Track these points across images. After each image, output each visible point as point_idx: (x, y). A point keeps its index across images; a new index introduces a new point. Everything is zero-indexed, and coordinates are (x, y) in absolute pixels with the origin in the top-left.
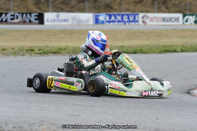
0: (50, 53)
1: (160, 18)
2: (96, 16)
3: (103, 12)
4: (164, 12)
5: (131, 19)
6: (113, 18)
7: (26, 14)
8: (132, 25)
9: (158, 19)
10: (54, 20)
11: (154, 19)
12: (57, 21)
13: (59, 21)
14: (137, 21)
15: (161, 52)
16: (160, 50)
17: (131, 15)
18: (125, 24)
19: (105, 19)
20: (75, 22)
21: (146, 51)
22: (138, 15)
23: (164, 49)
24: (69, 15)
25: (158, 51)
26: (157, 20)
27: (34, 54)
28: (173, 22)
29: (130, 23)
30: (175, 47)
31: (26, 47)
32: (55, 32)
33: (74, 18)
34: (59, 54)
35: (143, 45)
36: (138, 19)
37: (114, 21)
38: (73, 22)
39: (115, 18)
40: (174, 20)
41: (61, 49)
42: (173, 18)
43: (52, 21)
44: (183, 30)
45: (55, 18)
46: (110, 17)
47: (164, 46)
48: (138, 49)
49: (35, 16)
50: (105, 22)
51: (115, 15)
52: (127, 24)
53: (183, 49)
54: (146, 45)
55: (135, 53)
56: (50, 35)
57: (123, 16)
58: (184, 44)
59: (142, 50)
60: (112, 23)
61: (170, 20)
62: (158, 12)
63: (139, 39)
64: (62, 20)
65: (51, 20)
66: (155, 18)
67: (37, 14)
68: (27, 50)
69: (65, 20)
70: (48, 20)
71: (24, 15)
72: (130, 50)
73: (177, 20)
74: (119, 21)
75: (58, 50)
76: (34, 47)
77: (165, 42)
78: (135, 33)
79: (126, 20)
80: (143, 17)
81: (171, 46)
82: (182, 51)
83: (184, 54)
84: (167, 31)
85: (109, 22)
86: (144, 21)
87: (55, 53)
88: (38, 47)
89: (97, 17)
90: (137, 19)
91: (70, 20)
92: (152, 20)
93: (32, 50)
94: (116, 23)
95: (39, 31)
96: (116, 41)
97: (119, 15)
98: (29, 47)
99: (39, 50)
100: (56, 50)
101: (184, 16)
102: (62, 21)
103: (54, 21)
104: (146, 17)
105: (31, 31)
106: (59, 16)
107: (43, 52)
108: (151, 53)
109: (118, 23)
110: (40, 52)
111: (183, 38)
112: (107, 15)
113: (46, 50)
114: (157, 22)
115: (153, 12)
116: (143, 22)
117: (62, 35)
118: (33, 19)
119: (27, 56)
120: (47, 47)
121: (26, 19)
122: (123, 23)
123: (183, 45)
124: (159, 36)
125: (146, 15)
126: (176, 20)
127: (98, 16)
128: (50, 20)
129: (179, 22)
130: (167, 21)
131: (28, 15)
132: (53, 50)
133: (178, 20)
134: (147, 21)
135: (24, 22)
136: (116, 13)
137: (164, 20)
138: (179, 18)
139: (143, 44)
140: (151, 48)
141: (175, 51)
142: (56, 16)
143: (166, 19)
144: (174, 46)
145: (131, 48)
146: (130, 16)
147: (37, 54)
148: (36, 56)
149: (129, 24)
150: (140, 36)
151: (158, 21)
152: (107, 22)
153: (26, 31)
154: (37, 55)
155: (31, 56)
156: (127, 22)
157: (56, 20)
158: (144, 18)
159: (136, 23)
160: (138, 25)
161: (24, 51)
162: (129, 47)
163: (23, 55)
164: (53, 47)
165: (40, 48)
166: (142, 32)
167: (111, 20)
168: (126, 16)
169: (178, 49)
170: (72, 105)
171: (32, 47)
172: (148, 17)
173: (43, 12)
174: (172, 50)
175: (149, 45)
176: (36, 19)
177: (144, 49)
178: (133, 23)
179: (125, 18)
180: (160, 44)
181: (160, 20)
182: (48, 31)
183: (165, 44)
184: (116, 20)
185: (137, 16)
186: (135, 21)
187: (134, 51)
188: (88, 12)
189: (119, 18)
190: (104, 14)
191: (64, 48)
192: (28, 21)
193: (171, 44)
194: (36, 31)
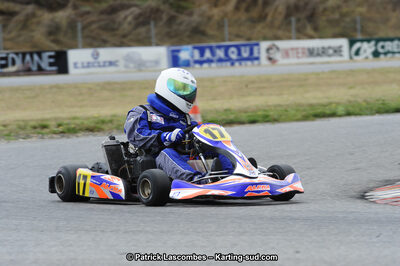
0: (81, 130)
1: (303, 49)
2: (173, 51)
3: (188, 43)
4: (311, 37)
5: (245, 54)
6: (208, 54)
7: (31, 54)
8: (246, 65)
9: (300, 51)
10: (89, 63)
11: (290, 53)
12: (94, 66)
13: (100, 66)
14: (257, 59)
15: (305, 118)
16: (304, 113)
17: (245, 45)
18: (233, 64)
19: (192, 56)
20: (132, 65)
21: (276, 117)
22: (257, 45)
23: (312, 112)
24: (118, 53)
25: (299, 116)
26: (298, 53)
27: (47, 134)
28: (330, 56)
29: (243, 63)
30: (334, 105)
31: (32, 120)
32: (90, 89)
33: (128, 59)
34: (98, 131)
35: (269, 106)
36: (259, 53)
37: (209, 61)
38: (126, 66)
39: (213, 53)
40: (331, 51)
41: (103, 122)
42: (330, 48)
43: (83, 67)
44: (352, 72)
45: (91, 60)
46: (202, 52)
47: (311, 105)
48: (260, 113)
49: (50, 57)
50: (192, 63)
51: (211, 48)
52: (237, 64)
53: (351, 109)
54: (276, 106)
55: (253, 122)
56: (81, 94)
57: (227, 48)
58: (352, 99)
59: (267, 116)
60: (205, 65)
61: (323, 52)
62: (298, 38)
63: (261, 95)
64: (105, 62)
65: (83, 63)
66: (292, 49)
67: (52, 54)
68: (35, 128)
69: (111, 64)
70: (75, 64)
71: (28, 57)
72: (244, 117)
73: (337, 51)
74: (220, 60)
75: (97, 123)
76: (47, 120)
77: (314, 97)
78: (253, 82)
79: (234, 56)
80: (268, 50)
81: (324, 106)
82: (349, 114)
83: (353, 119)
84: (318, 74)
85: (201, 63)
86: (271, 56)
87: (91, 130)
88: (56, 119)
89: (176, 53)
90: (256, 54)
91: (122, 63)
92: (286, 54)
93: (44, 127)
94: (213, 65)
95: (58, 87)
96: (214, 99)
97: (219, 47)
98: (37, 120)
99: (59, 125)
100: (92, 125)
101: (352, 43)
102: (104, 66)
103: (89, 65)
104: (275, 49)
105: (42, 88)
106: (98, 54)
107: (68, 130)
108: (285, 121)
109: (219, 64)
110: (61, 129)
111: (351, 88)
112: (195, 48)
113: (73, 126)
114: (298, 57)
115: (289, 38)
116: (270, 59)
117: (106, 94)
118: (45, 65)
119: (34, 139)
120: (75, 118)
121: (31, 65)
122: (229, 64)
123: (350, 102)
124: (301, 86)
125: (274, 45)
126: (335, 51)
127: (178, 51)
128: (79, 65)
129: (341, 55)
130: (318, 55)
131: (36, 57)
132: (87, 123)
133: (341, 51)
134: (277, 56)
135: (28, 71)
136: (214, 44)
137: (311, 52)
138: (340, 47)
139: (270, 104)
140: (286, 111)
141: (333, 115)
142: (93, 55)
143: (315, 52)
144: (330, 104)
145: (246, 112)
146: (243, 49)
147: (55, 133)
148: (52, 138)
149: (240, 64)
150: (264, 88)
151: (300, 55)
152: (196, 62)
153: (31, 89)
154: (55, 136)
155: (42, 138)
156: (237, 60)
157: (93, 63)
158: (271, 51)
159: (256, 62)
160: (259, 64)
161: (29, 128)
162: (240, 111)
163: (27, 137)
164: (87, 119)
165: (59, 122)
166: (268, 80)
167: (205, 58)
168: (233, 49)
169: (341, 110)
170: (126, 232)
171: (43, 120)
172: (278, 49)
173: (64, 49)
174: (328, 112)
175: (280, 106)
176: (51, 65)
177: (271, 113)
178: (249, 63)
179: (233, 52)
180: (303, 101)
181: (303, 53)
182: (75, 86)
183: (314, 101)
184: (215, 58)
185: (255, 49)
186: (252, 58)
187: (252, 119)
188: (157, 45)
189: (220, 53)
190: (190, 47)
191: (109, 118)
192: (35, 68)
193: (325, 101)
194: (51, 87)
